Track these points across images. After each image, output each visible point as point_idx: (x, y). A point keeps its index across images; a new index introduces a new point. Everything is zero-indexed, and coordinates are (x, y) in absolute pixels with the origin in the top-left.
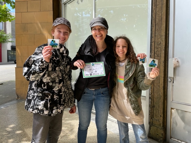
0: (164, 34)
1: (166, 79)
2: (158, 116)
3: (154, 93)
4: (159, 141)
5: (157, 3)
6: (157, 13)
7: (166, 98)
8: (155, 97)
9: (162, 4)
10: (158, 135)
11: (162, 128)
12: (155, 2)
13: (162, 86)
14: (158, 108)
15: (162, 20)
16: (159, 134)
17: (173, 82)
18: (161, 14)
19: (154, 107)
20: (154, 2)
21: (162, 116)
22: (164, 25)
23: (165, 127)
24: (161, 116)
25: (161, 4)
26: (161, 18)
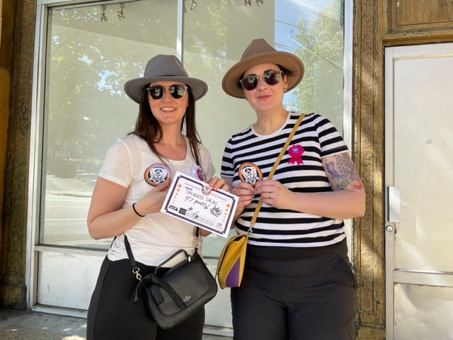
0: (381, 139)
2: (371, 303)
3: (362, 256)
6: (363, 97)
8: (363, 264)
12: (359, 75)
14: (370, 287)
17: (396, 233)
18: (371, 102)
19: (362, 286)
20: (357, 75)
21: (381, 302)
22: (380, 123)
24: (378, 302)
25: (372, 80)
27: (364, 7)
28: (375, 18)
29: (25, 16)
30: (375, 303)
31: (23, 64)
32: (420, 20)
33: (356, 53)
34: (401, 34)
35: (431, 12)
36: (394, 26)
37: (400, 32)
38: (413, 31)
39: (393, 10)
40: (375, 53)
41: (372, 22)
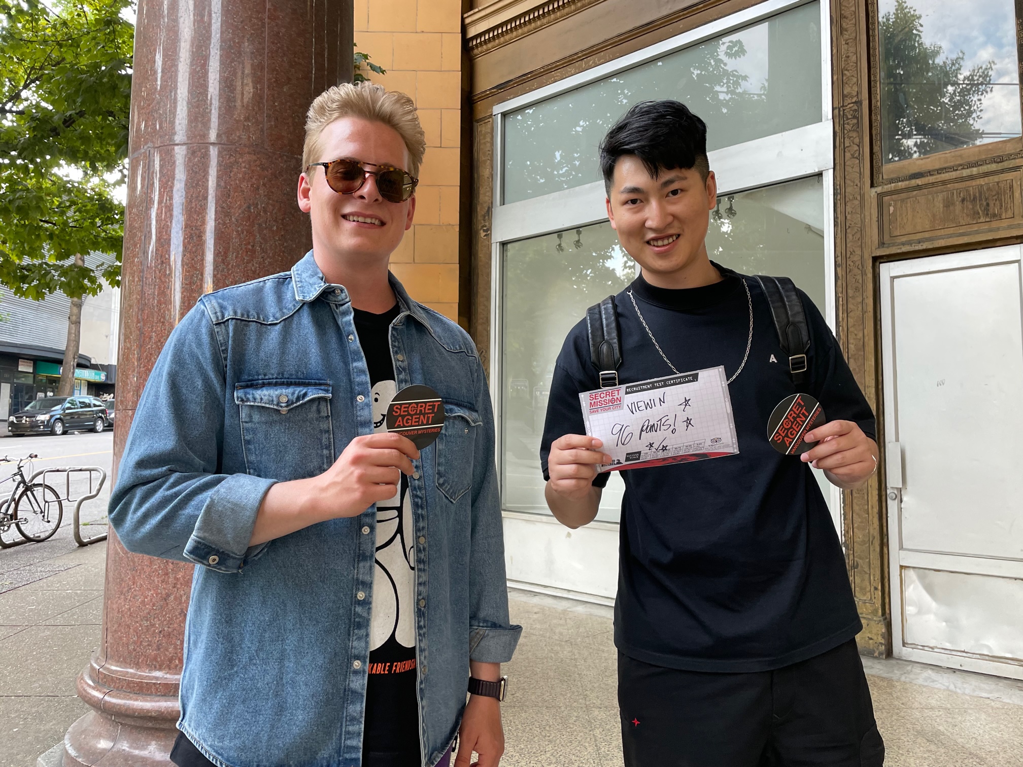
0: (873, 382)
1: (884, 493)
2: (868, 589)
3: (855, 530)
4: (876, 654)
5: (850, 306)
6: (851, 329)
7: (885, 540)
8: (856, 539)
9: (864, 312)
10: (871, 639)
11: (882, 619)
12: (845, 302)
13: (876, 510)
14: (866, 569)
15: (866, 348)
16: (875, 638)
17: (901, 501)
18: (861, 335)
19: (857, 568)
20: (841, 302)
21: (880, 588)
22: (872, 362)
23: (888, 616)
24: (876, 589)
25: (860, 308)
26: (862, 343)
27: (848, 218)
28: (862, 230)
29: (481, 255)
30: (872, 589)
31: (480, 309)
32: (919, 228)
33: (840, 275)
34: (894, 248)
35: (934, 216)
36: (886, 237)
37: (894, 245)
38: (909, 243)
39: (886, 218)
40: (863, 274)
41: (858, 235)
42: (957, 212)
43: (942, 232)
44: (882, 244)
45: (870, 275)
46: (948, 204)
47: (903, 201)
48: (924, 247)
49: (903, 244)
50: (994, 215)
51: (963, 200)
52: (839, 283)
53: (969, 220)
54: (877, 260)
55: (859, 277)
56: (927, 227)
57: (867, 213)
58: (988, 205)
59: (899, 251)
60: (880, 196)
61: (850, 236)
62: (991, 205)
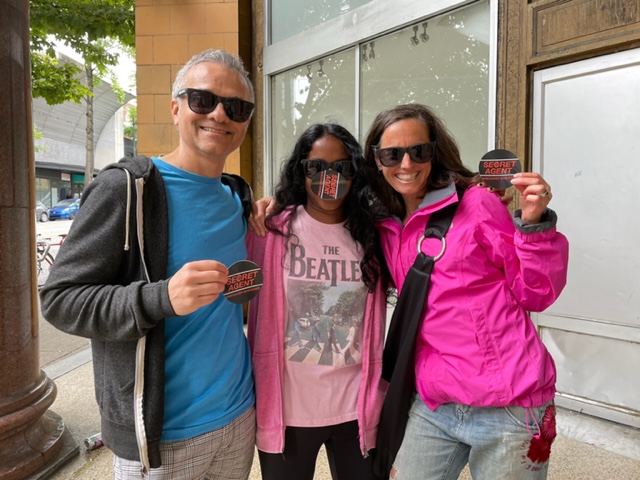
5: (508, 110)
6: (507, 130)
9: (518, 114)
18: (515, 134)
20: (500, 107)
25: (515, 112)
26: (515, 141)
27: (510, 32)
28: (519, 43)
32: (566, 37)
33: (500, 84)
34: (544, 56)
35: (578, 24)
36: (539, 47)
37: (544, 53)
39: (539, 30)
40: (519, 81)
41: (517, 47)
42: (598, 19)
43: (584, 39)
44: (535, 53)
45: (524, 82)
46: (591, 13)
47: (554, 13)
48: (569, 54)
49: (552, 52)
50: (630, 19)
51: (603, 8)
52: (500, 90)
53: (607, 26)
54: (531, 69)
55: (516, 84)
56: (573, 35)
57: (524, 27)
58: (624, 10)
59: (548, 59)
60: (536, 10)
61: (510, 48)
62: (627, 10)
